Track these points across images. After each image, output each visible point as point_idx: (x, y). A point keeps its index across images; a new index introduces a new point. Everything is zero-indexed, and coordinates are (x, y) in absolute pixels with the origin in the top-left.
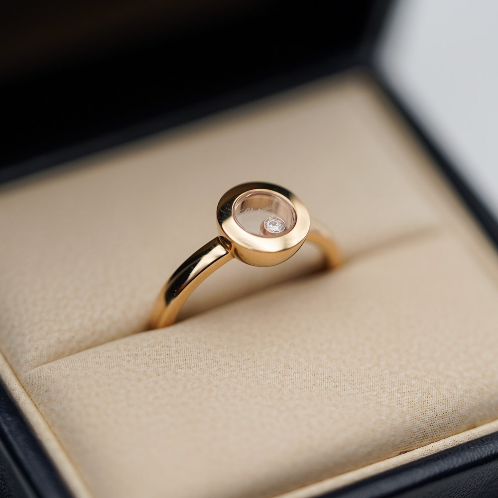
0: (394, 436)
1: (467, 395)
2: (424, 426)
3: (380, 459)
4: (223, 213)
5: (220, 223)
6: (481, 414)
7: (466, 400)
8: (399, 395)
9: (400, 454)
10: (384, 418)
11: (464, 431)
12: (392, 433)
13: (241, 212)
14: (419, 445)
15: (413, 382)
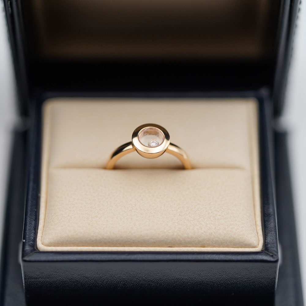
0: (167, 239)
1: (205, 233)
2: (181, 239)
3: (159, 246)
4: (135, 134)
5: (132, 138)
6: (208, 242)
7: (203, 235)
8: (177, 224)
9: (169, 247)
10: (165, 231)
11: (199, 247)
12: (167, 238)
13: (143, 136)
14: (178, 246)
15: (186, 221)
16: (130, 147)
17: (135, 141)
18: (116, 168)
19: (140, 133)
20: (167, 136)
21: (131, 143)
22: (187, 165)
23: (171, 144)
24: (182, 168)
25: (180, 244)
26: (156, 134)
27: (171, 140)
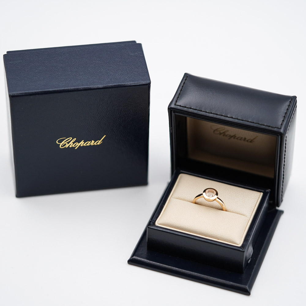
4: (204, 192)
16: (202, 195)
17: (204, 194)
18: (195, 203)
19: (207, 191)
20: (217, 194)
21: (202, 194)
22: (224, 209)
23: (218, 198)
24: (222, 210)
25: (209, 236)
26: (213, 192)
27: (218, 196)
